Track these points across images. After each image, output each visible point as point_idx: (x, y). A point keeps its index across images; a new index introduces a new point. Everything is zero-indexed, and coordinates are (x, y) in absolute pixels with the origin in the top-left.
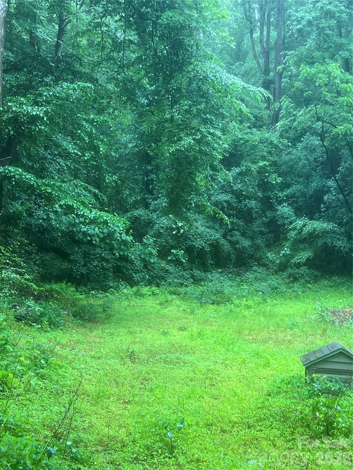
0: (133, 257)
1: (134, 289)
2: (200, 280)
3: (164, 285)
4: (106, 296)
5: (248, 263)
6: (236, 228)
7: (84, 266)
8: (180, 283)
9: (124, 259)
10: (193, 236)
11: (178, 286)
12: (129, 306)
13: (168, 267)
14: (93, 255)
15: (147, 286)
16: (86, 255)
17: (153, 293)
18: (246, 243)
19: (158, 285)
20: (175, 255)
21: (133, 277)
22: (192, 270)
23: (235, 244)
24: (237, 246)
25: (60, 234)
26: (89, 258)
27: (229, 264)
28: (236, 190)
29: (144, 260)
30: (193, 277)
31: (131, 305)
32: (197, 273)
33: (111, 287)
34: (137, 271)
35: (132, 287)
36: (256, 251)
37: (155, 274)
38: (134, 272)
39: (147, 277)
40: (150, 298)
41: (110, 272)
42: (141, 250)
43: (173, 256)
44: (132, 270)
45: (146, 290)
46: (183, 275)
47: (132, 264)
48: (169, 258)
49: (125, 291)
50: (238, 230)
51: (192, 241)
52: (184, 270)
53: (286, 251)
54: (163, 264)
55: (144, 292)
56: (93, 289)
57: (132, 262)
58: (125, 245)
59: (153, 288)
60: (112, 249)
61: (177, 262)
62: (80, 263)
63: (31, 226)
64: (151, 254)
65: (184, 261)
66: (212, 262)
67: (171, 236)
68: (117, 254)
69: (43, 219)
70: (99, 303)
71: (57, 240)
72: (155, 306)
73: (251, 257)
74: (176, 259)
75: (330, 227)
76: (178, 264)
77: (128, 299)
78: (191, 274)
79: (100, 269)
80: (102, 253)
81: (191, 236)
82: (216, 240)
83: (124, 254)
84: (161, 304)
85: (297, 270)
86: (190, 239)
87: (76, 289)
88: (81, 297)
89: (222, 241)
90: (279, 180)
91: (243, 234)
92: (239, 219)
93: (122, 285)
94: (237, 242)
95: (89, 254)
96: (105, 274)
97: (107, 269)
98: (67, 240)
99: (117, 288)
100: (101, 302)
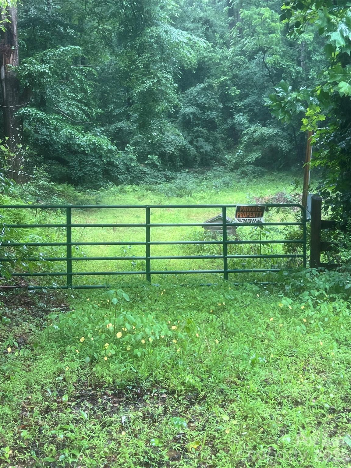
0: (117, 162)
1: (119, 187)
2: (171, 178)
3: (142, 184)
4: (98, 193)
5: (211, 163)
6: (201, 135)
7: (80, 170)
8: (154, 182)
9: (111, 164)
10: (165, 143)
11: (153, 184)
12: (115, 200)
13: (146, 170)
14: (87, 162)
15: (129, 185)
16: (81, 162)
17: (134, 190)
18: (208, 147)
19: (138, 184)
20: (151, 160)
21: (118, 178)
22: (165, 171)
23: (200, 149)
24: (201, 150)
25: (60, 146)
26: (83, 164)
27: (195, 165)
28: (201, 103)
29: (126, 164)
30: (165, 176)
31: (116, 199)
32: (169, 173)
33: (101, 186)
34: (121, 174)
35: (117, 185)
36: (217, 153)
37: (135, 175)
38: (119, 174)
39: (129, 178)
40: (131, 194)
41: (100, 174)
42: (124, 157)
43: (149, 160)
44: (118, 172)
45: (128, 187)
46: (157, 175)
47: (117, 168)
48: (146, 162)
49: (112, 189)
50: (202, 137)
51: (164, 148)
52: (159, 171)
53: (240, 152)
54: (142, 167)
55: (127, 189)
56: (88, 188)
57: (116, 166)
58: (111, 153)
59: (134, 186)
60: (101, 157)
61: (153, 165)
62: (76, 169)
63: (38, 141)
64: (131, 159)
65: (158, 164)
66: (181, 164)
67: (148, 144)
68: (105, 161)
69: (46, 135)
70: (93, 198)
71: (58, 151)
72: (134, 199)
73: (213, 158)
74: (152, 162)
75: (275, 132)
76: (154, 166)
77: (114, 195)
78: (164, 174)
79: (92, 172)
80: (93, 160)
81: (163, 144)
82: (184, 146)
83: (110, 160)
84: (139, 198)
86: (162, 146)
87: (75, 188)
88: (79, 194)
89: (189, 147)
90: (238, 92)
91: (207, 140)
92: (203, 127)
93: (110, 185)
94: (202, 147)
95: (84, 161)
96: (96, 176)
97: (97, 173)
98: (66, 151)
99: (106, 187)
100: (94, 198)
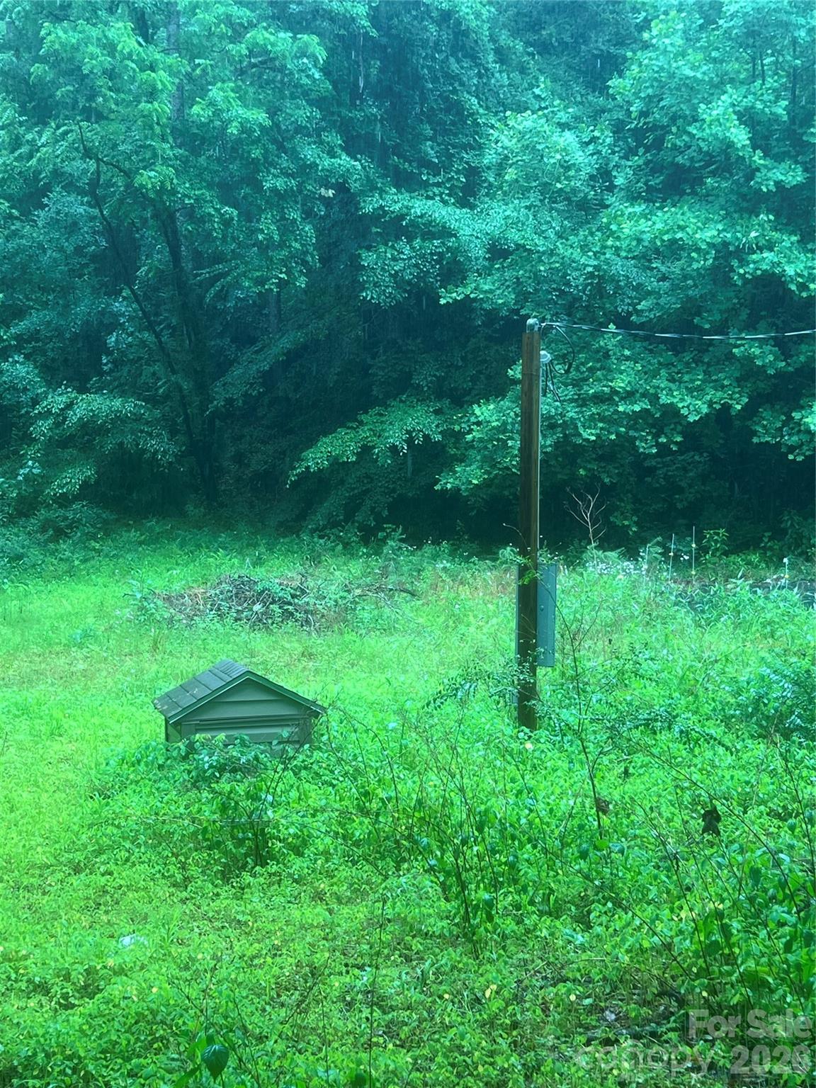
53: (31, 467)
75: (129, 407)
85: (61, 512)
